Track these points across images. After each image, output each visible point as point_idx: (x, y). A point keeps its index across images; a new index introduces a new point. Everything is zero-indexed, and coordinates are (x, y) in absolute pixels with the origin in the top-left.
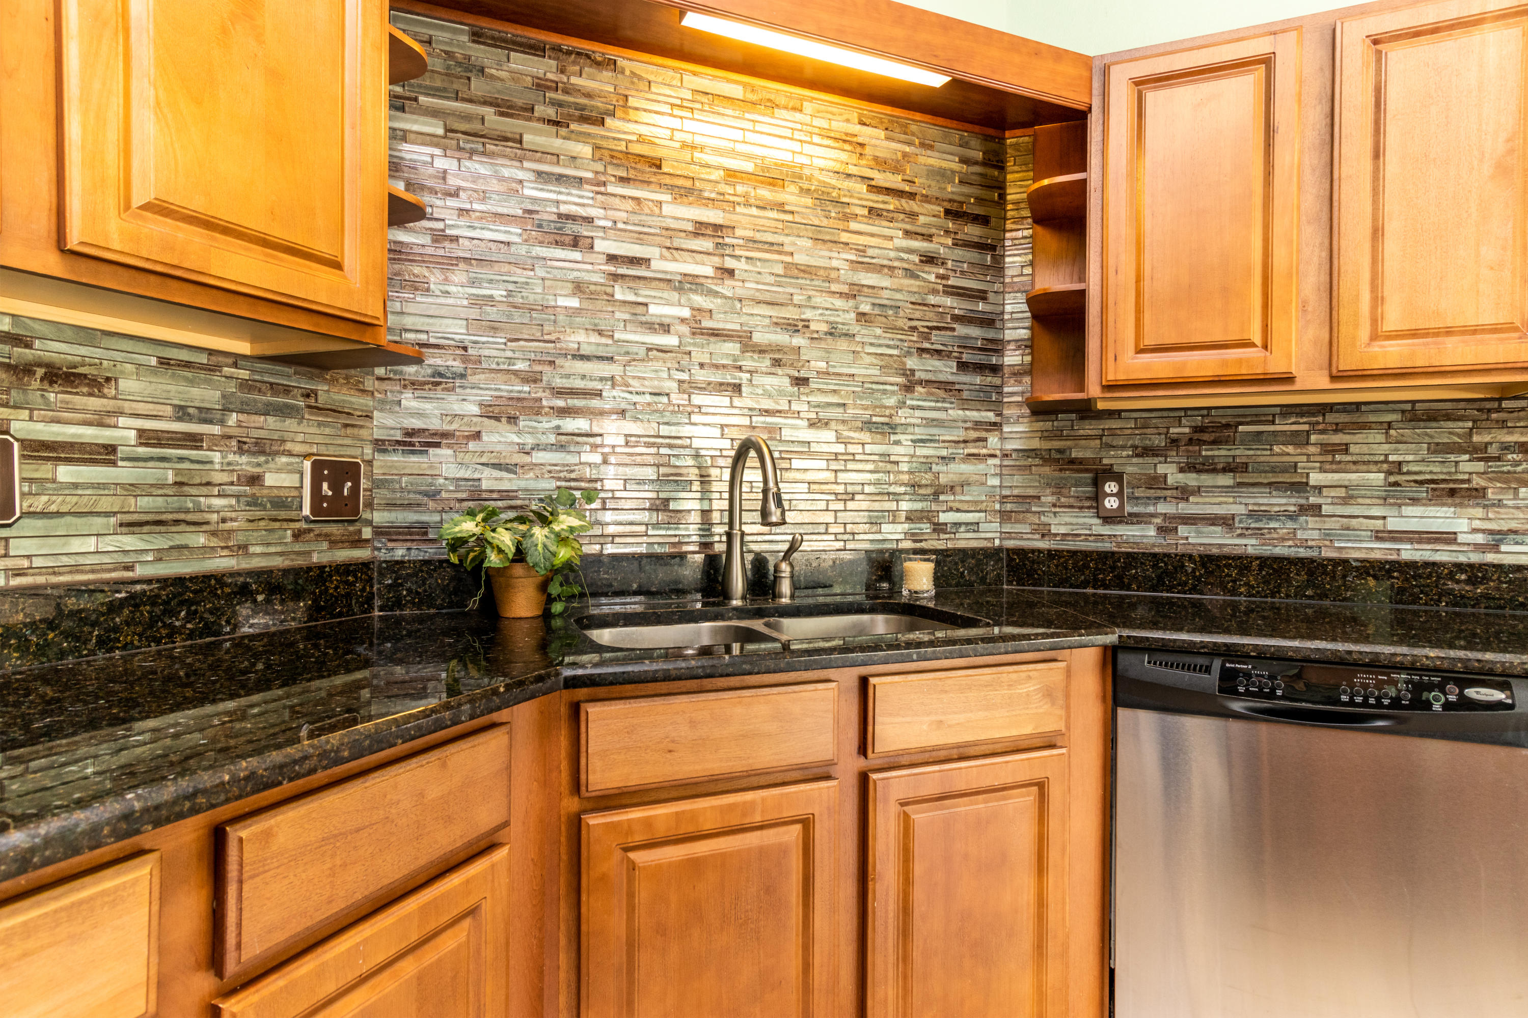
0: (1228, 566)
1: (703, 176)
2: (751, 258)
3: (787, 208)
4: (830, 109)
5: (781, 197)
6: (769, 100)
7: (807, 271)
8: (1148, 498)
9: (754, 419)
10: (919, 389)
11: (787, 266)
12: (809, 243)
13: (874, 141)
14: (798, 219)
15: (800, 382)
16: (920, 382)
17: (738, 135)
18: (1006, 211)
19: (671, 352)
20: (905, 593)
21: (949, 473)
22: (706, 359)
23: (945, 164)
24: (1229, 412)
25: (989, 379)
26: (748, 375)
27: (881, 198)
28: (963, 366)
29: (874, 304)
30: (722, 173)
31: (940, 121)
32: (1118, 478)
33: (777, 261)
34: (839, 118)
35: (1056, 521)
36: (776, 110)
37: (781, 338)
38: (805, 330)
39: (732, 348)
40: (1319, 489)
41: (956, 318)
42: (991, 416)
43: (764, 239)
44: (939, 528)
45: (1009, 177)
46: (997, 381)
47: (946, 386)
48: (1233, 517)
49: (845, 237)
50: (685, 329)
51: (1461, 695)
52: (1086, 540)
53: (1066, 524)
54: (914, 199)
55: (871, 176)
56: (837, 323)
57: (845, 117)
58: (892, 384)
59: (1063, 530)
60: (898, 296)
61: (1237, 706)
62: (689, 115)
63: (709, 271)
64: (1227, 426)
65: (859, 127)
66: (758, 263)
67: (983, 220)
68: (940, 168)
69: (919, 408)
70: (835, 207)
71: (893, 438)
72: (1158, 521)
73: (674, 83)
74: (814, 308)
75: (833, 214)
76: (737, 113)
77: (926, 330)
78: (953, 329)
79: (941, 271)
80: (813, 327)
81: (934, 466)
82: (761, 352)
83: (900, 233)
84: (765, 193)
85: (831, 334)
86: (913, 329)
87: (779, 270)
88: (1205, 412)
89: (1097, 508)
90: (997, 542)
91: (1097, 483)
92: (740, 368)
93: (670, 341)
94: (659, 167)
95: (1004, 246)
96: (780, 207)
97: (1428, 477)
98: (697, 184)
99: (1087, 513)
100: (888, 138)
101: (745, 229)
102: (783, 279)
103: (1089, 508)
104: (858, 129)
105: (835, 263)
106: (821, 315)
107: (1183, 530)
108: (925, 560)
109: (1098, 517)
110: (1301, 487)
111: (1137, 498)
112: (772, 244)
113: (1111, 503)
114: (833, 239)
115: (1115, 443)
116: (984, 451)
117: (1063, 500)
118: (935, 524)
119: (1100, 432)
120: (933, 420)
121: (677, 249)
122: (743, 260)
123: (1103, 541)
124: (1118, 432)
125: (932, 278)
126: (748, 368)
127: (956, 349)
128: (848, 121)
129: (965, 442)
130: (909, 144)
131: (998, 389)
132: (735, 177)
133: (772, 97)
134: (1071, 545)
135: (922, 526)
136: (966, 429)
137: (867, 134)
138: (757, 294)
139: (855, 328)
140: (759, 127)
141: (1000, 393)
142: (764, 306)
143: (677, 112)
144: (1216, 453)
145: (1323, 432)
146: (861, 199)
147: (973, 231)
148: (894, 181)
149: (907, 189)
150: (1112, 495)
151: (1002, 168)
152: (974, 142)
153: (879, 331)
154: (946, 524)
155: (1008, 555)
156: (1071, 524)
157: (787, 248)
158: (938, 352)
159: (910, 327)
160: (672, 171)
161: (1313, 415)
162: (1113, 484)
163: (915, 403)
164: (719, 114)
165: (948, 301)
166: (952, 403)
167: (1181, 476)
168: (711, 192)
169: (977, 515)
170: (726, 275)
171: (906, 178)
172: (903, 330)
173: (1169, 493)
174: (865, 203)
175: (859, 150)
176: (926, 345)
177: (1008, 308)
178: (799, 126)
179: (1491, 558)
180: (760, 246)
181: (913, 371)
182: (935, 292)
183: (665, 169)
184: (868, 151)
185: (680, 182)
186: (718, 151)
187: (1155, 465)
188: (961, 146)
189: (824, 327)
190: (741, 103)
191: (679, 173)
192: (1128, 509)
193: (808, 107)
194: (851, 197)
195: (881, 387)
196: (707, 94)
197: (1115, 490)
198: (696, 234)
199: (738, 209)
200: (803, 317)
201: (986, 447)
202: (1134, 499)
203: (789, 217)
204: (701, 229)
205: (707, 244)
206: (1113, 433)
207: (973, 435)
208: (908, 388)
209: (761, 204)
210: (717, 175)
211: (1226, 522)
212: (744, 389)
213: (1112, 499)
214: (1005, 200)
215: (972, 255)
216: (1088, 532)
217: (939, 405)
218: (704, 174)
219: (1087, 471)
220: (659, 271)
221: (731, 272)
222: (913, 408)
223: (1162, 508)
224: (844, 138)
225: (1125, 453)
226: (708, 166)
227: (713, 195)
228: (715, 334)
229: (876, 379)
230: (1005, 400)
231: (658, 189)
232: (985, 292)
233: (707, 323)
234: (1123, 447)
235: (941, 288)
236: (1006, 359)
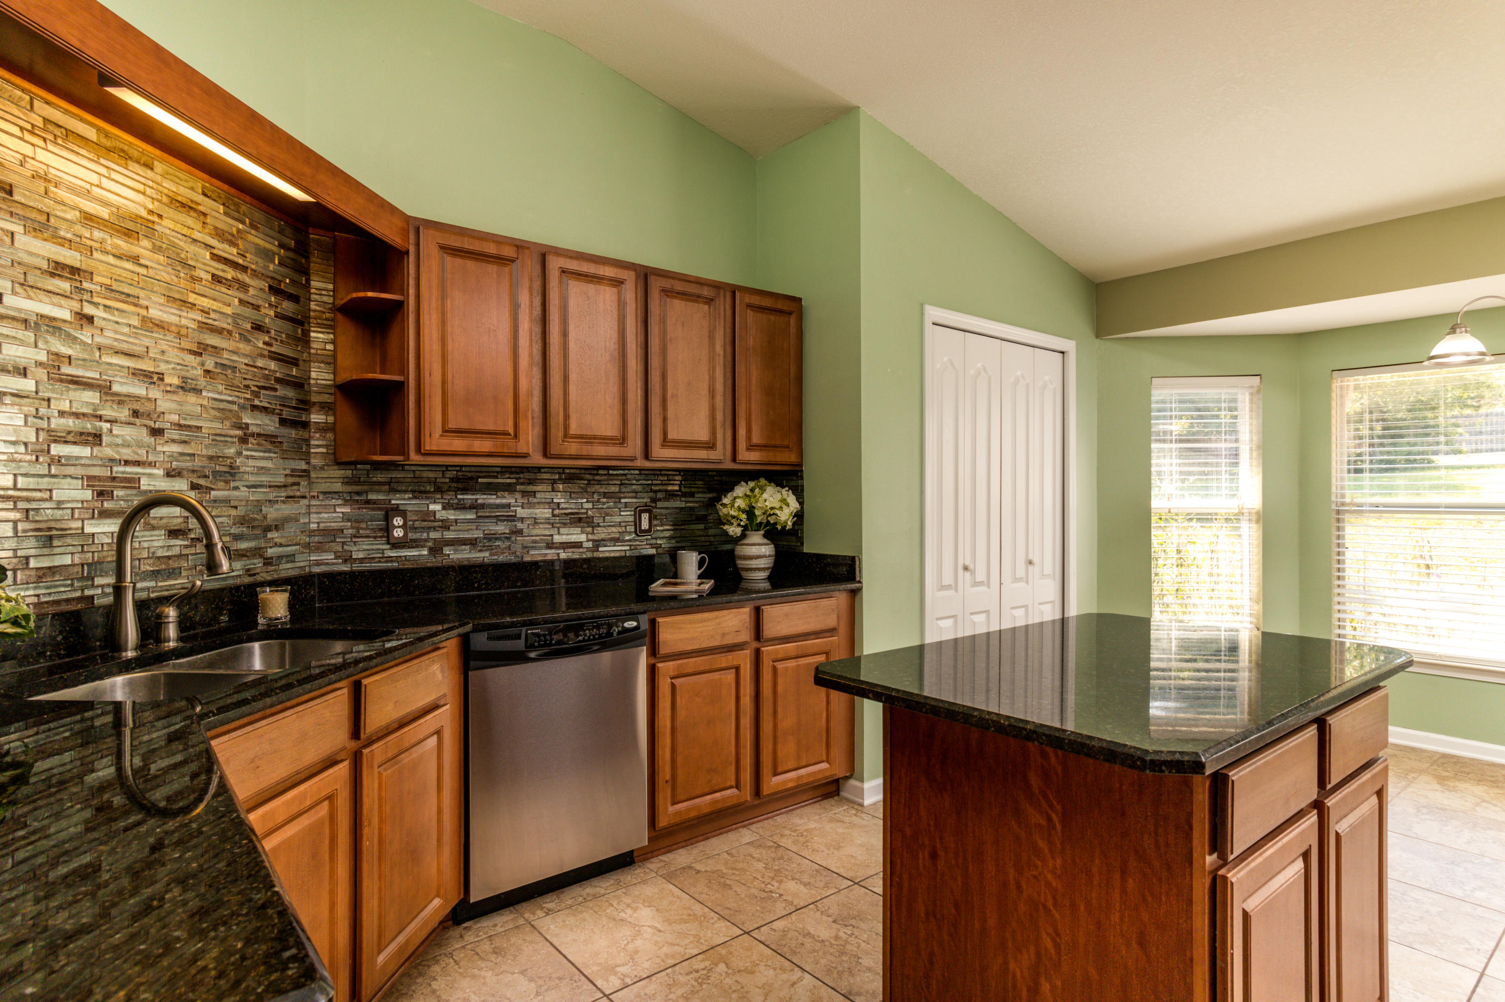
0: (475, 572)
1: (58, 213)
2: (109, 307)
3: (142, 261)
4: (177, 174)
5: (136, 250)
6: (122, 150)
7: (161, 326)
8: (423, 528)
9: (115, 469)
10: (251, 440)
11: (144, 319)
12: (162, 300)
13: (214, 213)
14: (151, 273)
15: (156, 432)
16: (253, 435)
17: (94, 178)
18: (310, 294)
19: (27, 397)
20: (261, 620)
21: (273, 513)
22: (65, 406)
23: (268, 246)
24: (473, 469)
25: (301, 433)
26: (108, 425)
27: (221, 266)
28: (283, 422)
29: (216, 363)
30: (78, 213)
31: (264, 207)
32: (403, 514)
33: (133, 313)
34: (185, 184)
35: (355, 548)
36: (130, 162)
37: (139, 389)
38: (160, 382)
39: (91, 397)
40: (522, 520)
41: (278, 380)
42: (303, 466)
43: (120, 289)
44: (268, 562)
45: (312, 265)
46: (306, 435)
47: (270, 438)
48: (476, 539)
49: (192, 298)
50: (42, 374)
51: (623, 627)
52: (380, 562)
53: (364, 550)
54: (246, 272)
55: (213, 245)
56: (187, 378)
57: (191, 184)
58: (231, 437)
59: (361, 555)
60: (235, 358)
61: (532, 655)
62: (42, 143)
63: (66, 315)
64: (471, 478)
65: (202, 197)
66: (116, 313)
67: (294, 298)
68: (265, 248)
69: (253, 457)
70: (183, 267)
71: (232, 484)
72: (430, 544)
73: (23, 104)
74: (167, 362)
75: (182, 275)
76: (91, 156)
77: (256, 389)
78: (275, 390)
79: (267, 339)
80: (168, 380)
81: (263, 508)
82: (120, 403)
83: (236, 301)
84: (121, 243)
85: (182, 388)
86: (247, 387)
87: (135, 322)
88: (458, 468)
89: (388, 537)
90: (307, 569)
91: (387, 519)
92: (100, 418)
93: (28, 385)
94: (10, 193)
95: (309, 323)
96: (135, 259)
97: (570, 511)
98: (52, 220)
99: (379, 541)
100: (226, 214)
101: (103, 276)
102: (140, 332)
103: (381, 537)
104: (200, 198)
105: (184, 322)
106: (173, 369)
107: (447, 550)
108: (282, 591)
109: (388, 543)
110: (512, 518)
111: (416, 528)
112: (128, 295)
113: (398, 533)
114: (182, 298)
115: (399, 488)
116: (298, 494)
117: (361, 532)
118: (265, 559)
119: (389, 480)
120: (262, 468)
121: (32, 287)
122: (101, 307)
123: (392, 561)
124: (402, 480)
125: (261, 345)
126: (108, 418)
127: (279, 407)
128: (192, 189)
129: (285, 486)
130: (243, 223)
131: (307, 441)
132: (91, 220)
133: (126, 148)
134: (367, 566)
135: (255, 561)
136: (286, 475)
137: (207, 205)
138: (115, 344)
139: (202, 382)
140: (114, 175)
141: (309, 446)
142: (122, 356)
143: (27, 136)
144: (465, 497)
145: (522, 484)
146: (204, 264)
147: (287, 306)
148: (230, 252)
149: (241, 261)
150: (399, 527)
151: (307, 258)
152: (288, 231)
153: (221, 388)
154: (272, 558)
155: (319, 579)
156: (367, 550)
157: (143, 302)
158: (265, 408)
159: (245, 386)
160: (23, 201)
161: (518, 473)
162: (399, 519)
163: (249, 453)
164: (72, 151)
165: (273, 365)
166: (275, 453)
167: (444, 512)
168: (67, 231)
169: (294, 548)
170: (84, 322)
171: (240, 252)
172: (239, 387)
173: (437, 524)
174: (208, 268)
175: (202, 218)
176: (257, 402)
177: (313, 375)
178: (151, 183)
179: (596, 555)
180: (117, 296)
181: (247, 425)
182: (262, 356)
183: (16, 197)
184: (209, 220)
185: (34, 215)
186: (72, 189)
187: (428, 505)
188: (279, 232)
189: (176, 381)
190: (96, 147)
191: (31, 204)
192: (411, 535)
193: (159, 166)
194: (197, 260)
195: (223, 439)
196: (60, 127)
197: (401, 523)
198: (53, 275)
199: (96, 255)
200: (158, 370)
201: (299, 490)
202: (414, 529)
203: (143, 271)
204: (58, 269)
205: (65, 286)
206: (398, 481)
207: (291, 480)
208: (243, 440)
209: (118, 254)
210: (72, 215)
211: (472, 543)
212: (104, 438)
213: (399, 530)
214: (309, 284)
215: (287, 326)
216: (380, 555)
217: (267, 455)
218: (59, 211)
219: (380, 509)
220: (12, 308)
221: (90, 319)
222: (248, 457)
223: (434, 535)
224: (190, 204)
225: (406, 496)
226: (62, 203)
227: (69, 236)
228: (75, 382)
229: (219, 432)
230: (312, 450)
231: (8, 217)
232: (297, 360)
233: (66, 370)
234: (406, 492)
235: (266, 353)
236: (312, 416)
